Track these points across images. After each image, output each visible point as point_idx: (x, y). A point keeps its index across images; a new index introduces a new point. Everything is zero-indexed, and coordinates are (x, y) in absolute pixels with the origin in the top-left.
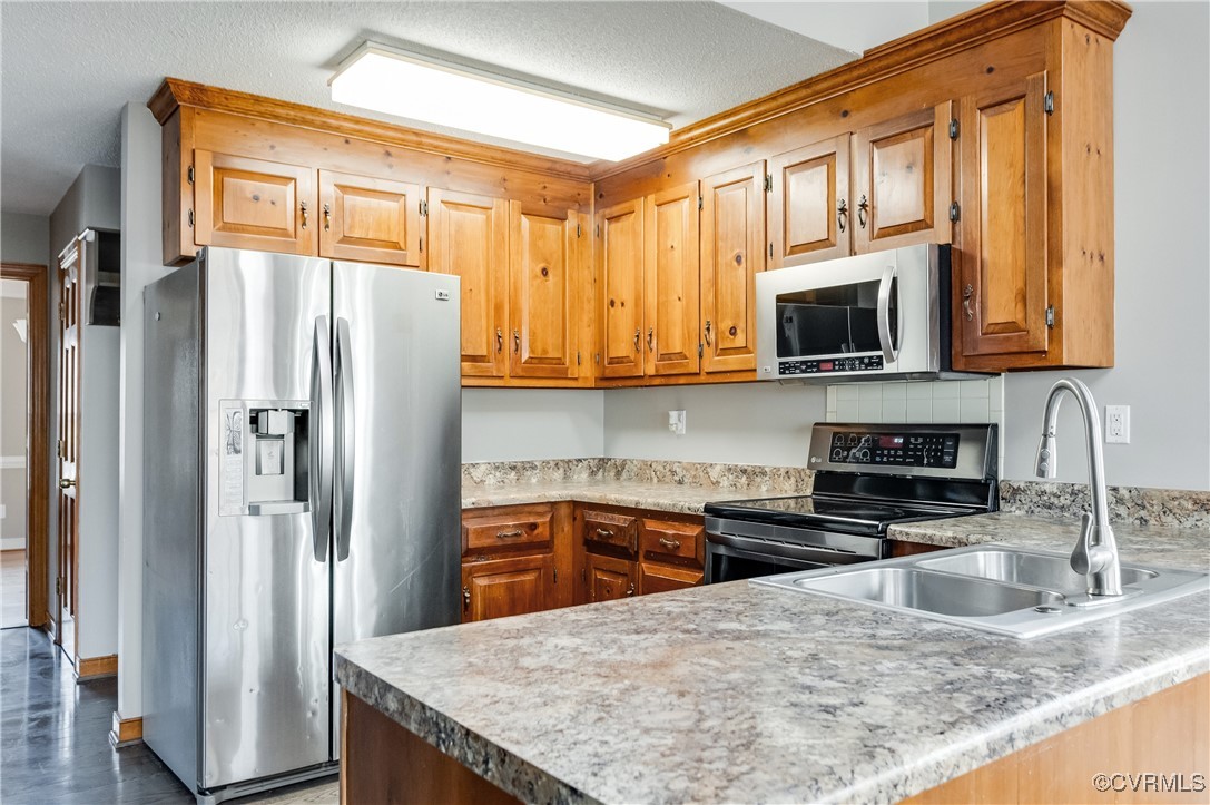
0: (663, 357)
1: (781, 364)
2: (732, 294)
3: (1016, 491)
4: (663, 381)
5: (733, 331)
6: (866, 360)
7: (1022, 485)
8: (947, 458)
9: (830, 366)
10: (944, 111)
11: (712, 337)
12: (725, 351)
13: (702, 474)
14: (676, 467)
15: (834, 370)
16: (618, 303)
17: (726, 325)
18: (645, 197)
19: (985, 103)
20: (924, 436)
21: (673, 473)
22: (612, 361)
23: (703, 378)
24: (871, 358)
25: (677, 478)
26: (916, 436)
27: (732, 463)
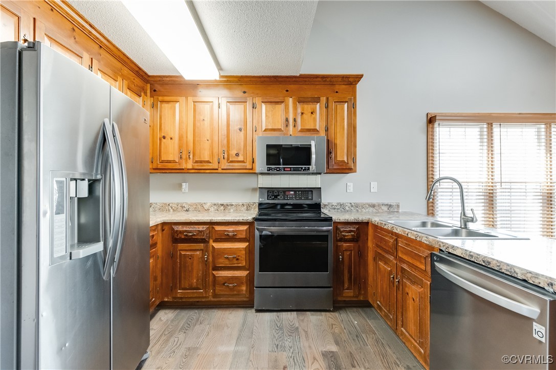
0: (197, 162)
1: (268, 168)
2: (237, 141)
3: (325, 205)
4: (196, 171)
5: (237, 155)
6: (304, 168)
7: (327, 204)
8: (310, 197)
9: (289, 169)
10: (323, 99)
11: (226, 156)
12: (232, 162)
13: (200, 207)
14: (184, 205)
15: (291, 171)
16: (168, 138)
17: (233, 152)
18: (187, 98)
19: (336, 101)
20: (301, 191)
21: (183, 207)
22: (162, 162)
23: (220, 171)
24: (305, 168)
25: (185, 209)
26: (299, 191)
27: (216, 202)
